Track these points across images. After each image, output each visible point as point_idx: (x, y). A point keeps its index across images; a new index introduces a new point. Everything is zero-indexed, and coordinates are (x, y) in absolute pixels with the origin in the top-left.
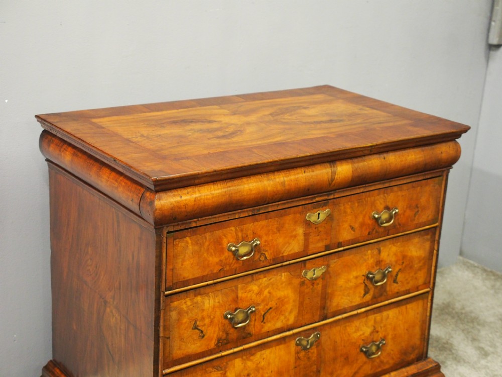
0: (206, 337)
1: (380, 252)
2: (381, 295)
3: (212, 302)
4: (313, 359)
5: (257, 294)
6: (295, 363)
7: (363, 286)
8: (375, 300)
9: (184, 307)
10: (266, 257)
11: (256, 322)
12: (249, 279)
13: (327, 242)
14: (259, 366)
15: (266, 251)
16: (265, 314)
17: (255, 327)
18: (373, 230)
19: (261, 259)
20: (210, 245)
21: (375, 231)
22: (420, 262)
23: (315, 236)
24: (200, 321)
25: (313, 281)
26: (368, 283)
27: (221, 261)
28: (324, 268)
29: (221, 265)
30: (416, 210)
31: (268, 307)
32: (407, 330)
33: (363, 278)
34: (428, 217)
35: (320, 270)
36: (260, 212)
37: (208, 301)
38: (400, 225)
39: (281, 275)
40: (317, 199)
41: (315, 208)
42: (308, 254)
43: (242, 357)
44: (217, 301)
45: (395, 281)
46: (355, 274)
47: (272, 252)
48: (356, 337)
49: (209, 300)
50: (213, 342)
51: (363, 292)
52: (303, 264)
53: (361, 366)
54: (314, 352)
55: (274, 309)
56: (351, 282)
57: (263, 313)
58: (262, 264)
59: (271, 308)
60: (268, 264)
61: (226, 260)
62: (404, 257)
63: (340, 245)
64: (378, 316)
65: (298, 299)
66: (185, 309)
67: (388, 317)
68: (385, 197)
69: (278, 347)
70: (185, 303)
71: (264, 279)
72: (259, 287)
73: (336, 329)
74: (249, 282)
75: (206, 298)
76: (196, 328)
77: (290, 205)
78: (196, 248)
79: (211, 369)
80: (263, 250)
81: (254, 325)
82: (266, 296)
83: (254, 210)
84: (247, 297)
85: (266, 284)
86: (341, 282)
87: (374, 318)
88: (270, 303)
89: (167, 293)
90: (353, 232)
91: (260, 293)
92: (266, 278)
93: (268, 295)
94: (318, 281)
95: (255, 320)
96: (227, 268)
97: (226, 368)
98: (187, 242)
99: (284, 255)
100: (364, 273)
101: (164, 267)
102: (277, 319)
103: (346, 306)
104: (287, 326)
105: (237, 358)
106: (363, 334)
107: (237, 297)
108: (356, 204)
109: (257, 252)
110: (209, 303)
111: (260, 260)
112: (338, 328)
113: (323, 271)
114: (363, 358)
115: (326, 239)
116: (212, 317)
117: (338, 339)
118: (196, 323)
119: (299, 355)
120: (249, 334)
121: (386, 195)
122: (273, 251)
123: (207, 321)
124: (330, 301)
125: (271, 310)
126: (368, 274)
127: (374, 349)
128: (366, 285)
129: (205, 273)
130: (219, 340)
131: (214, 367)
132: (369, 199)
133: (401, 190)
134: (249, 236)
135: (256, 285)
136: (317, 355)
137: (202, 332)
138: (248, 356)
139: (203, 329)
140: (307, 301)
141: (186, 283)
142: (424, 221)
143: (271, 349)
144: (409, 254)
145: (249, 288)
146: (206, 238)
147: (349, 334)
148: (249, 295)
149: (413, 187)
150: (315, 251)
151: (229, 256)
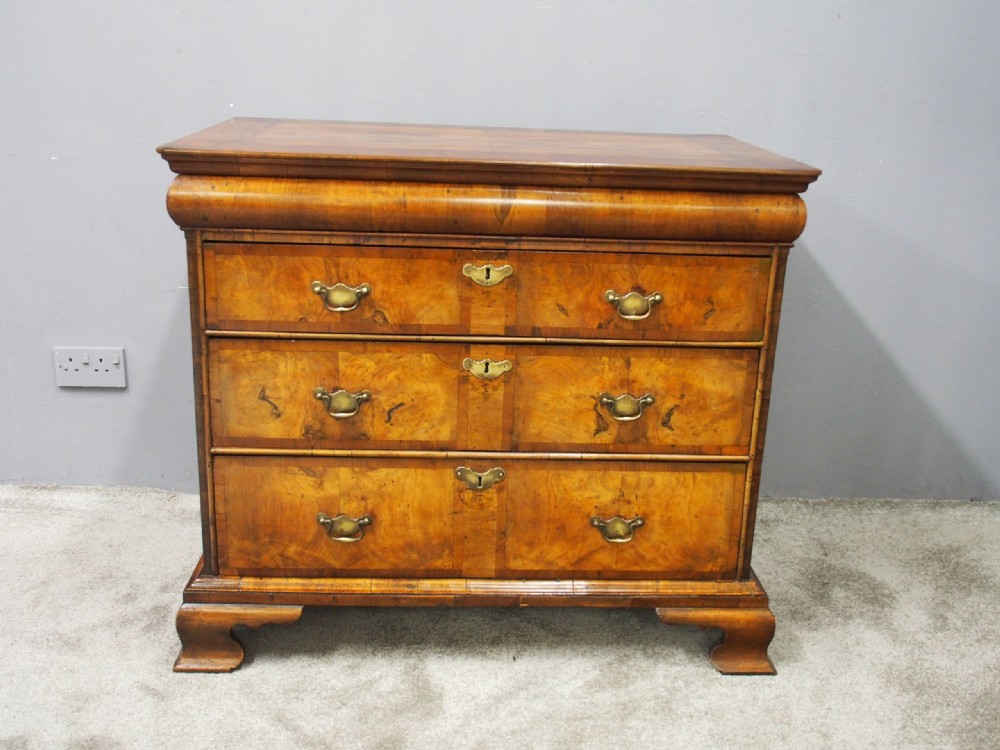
0: (283, 417)
1: (628, 364)
2: (636, 441)
3: (291, 368)
4: (491, 509)
5: (374, 375)
6: (455, 505)
7: (594, 415)
8: (620, 445)
9: (243, 361)
10: (385, 319)
11: (376, 419)
12: (359, 347)
13: (511, 321)
14: (384, 489)
15: (385, 309)
16: (391, 410)
17: (374, 426)
18: (609, 323)
19: (376, 319)
20: (278, 275)
21: (612, 323)
22: (723, 402)
23: (483, 306)
24: (271, 391)
25: (486, 381)
26: (604, 412)
27: (300, 305)
28: (507, 364)
29: (301, 312)
30: (710, 307)
31: (397, 401)
32: (696, 516)
33: (593, 401)
34: (738, 325)
35: (499, 366)
36: (370, 243)
37: (284, 364)
38: (670, 325)
39: (420, 356)
40: (484, 244)
41: (479, 257)
42: (471, 333)
43: (352, 467)
44: (299, 366)
45: (665, 424)
46: (573, 389)
47: (396, 312)
48: (580, 499)
49: (286, 362)
50: (298, 429)
51: (594, 427)
52: (463, 349)
53: (595, 551)
54: (491, 499)
55: (409, 407)
56: (566, 402)
57: (387, 409)
58: (378, 329)
59: (402, 404)
60: (391, 332)
61: (310, 305)
62: (685, 386)
63: (536, 332)
64: (631, 477)
65: (456, 402)
66: (245, 365)
67: (652, 484)
68: (633, 269)
69: (420, 471)
70: (244, 355)
71: (387, 355)
72: (377, 363)
73: (539, 474)
74: (358, 353)
75: (281, 358)
76: (264, 398)
77: (427, 244)
78: (255, 274)
79: (296, 470)
80: (380, 306)
81: (372, 423)
82: (391, 383)
83: (359, 236)
84: (355, 374)
85: (391, 364)
86: (545, 396)
87: (620, 476)
88: (400, 396)
89: (208, 332)
90: (563, 316)
91: (379, 374)
92: (391, 354)
93: (396, 382)
94: (495, 383)
95: (373, 416)
96: (312, 319)
97: (322, 475)
98: (238, 263)
99: (421, 322)
100: (595, 394)
101: (201, 292)
102: (417, 425)
103: (559, 441)
104: (438, 441)
105: (343, 466)
106: (597, 497)
107: (338, 371)
108: (569, 270)
109: (367, 308)
110: (286, 367)
111: (375, 322)
112: (543, 473)
113: (507, 369)
114: (596, 538)
115: (507, 316)
116: (292, 390)
117: (543, 491)
118: (263, 391)
119: (461, 494)
120: (364, 435)
121: (635, 266)
122: (400, 313)
123: (284, 393)
124: (524, 423)
125: (402, 408)
126: (602, 396)
127: (620, 528)
128: (599, 416)
129: (275, 318)
130: (308, 430)
131: (301, 468)
132: (596, 265)
133: (670, 265)
134: (351, 278)
135: (372, 360)
136: (499, 506)
137: (276, 408)
138: (363, 469)
139: (277, 403)
140: (473, 411)
141: (241, 324)
142: (727, 330)
143: (406, 469)
144: (697, 384)
145: (358, 362)
146: (271, 264)
147: (566, 490)
148: (359, 373)
149: (698, 264)
150: (483, 331)
151: (315, 301)
